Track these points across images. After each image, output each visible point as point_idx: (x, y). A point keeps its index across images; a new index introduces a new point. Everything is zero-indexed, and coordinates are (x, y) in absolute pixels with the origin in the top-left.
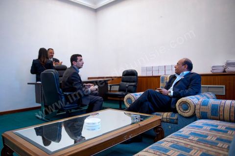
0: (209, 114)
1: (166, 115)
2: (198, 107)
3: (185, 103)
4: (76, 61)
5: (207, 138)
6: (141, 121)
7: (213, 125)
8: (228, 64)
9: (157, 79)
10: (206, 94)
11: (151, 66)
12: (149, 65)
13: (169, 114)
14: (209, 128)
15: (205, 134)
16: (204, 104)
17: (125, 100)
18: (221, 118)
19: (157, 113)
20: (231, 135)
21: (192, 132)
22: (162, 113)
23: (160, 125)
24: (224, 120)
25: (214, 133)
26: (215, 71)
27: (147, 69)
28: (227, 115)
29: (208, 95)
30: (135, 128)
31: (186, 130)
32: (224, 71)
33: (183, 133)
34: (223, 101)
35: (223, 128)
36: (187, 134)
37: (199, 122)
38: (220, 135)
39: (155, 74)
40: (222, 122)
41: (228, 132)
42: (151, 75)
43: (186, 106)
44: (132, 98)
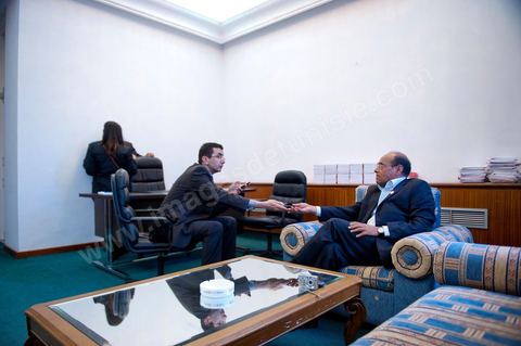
0: (462, 275)
1: (368, 272)
2: (438, 259)
3: (411, 249)
4: (210, 157)
5: (465, 333)
6: (320, 287)
7: (472, 302)
8: (495, 165)
9: (346, 191)
10: (452, 229)
11: (335, 163)
12: (330, 161)
13: (376, 269)
14: (465, 308)
15: (458, 323)
16: (453, 253)
17: (282, 237)
18: (489, 284)
19: (351, 267)
20: (513, 326)
21: (431, 317)
22: (361, 269)
23: (359, 296)
24: (493, 289)
25: (478, 320)
26: (467, 179)
27: (326, 170)
28: (500, 279)
29: (456, 232)
30: (308, 304)
31: (416, 312)
32: (487, 180)
33: (411, 320)
34: (492, 248)
35: (495, 309)
36: (421, 322)
37: (442, 293)
38: (490, 325)
39: (343, 181)
40: (490, 294)
41: (505, 318)
42: (334, 183)
43: (413, 254)
44: (298, 233)
